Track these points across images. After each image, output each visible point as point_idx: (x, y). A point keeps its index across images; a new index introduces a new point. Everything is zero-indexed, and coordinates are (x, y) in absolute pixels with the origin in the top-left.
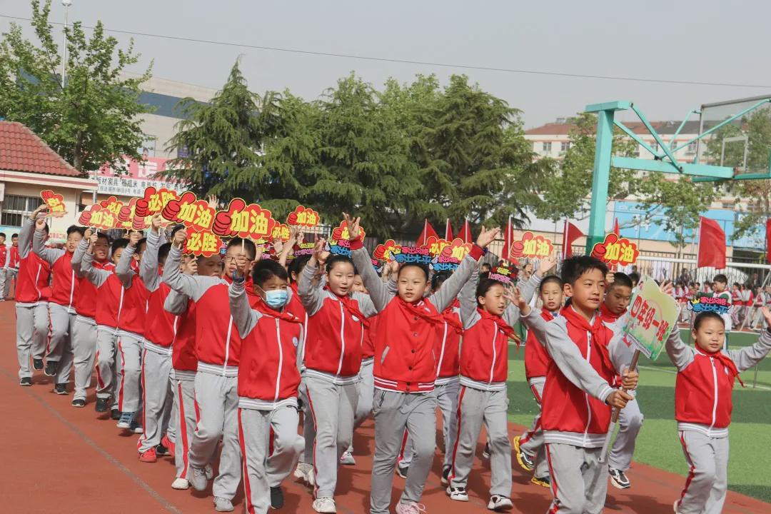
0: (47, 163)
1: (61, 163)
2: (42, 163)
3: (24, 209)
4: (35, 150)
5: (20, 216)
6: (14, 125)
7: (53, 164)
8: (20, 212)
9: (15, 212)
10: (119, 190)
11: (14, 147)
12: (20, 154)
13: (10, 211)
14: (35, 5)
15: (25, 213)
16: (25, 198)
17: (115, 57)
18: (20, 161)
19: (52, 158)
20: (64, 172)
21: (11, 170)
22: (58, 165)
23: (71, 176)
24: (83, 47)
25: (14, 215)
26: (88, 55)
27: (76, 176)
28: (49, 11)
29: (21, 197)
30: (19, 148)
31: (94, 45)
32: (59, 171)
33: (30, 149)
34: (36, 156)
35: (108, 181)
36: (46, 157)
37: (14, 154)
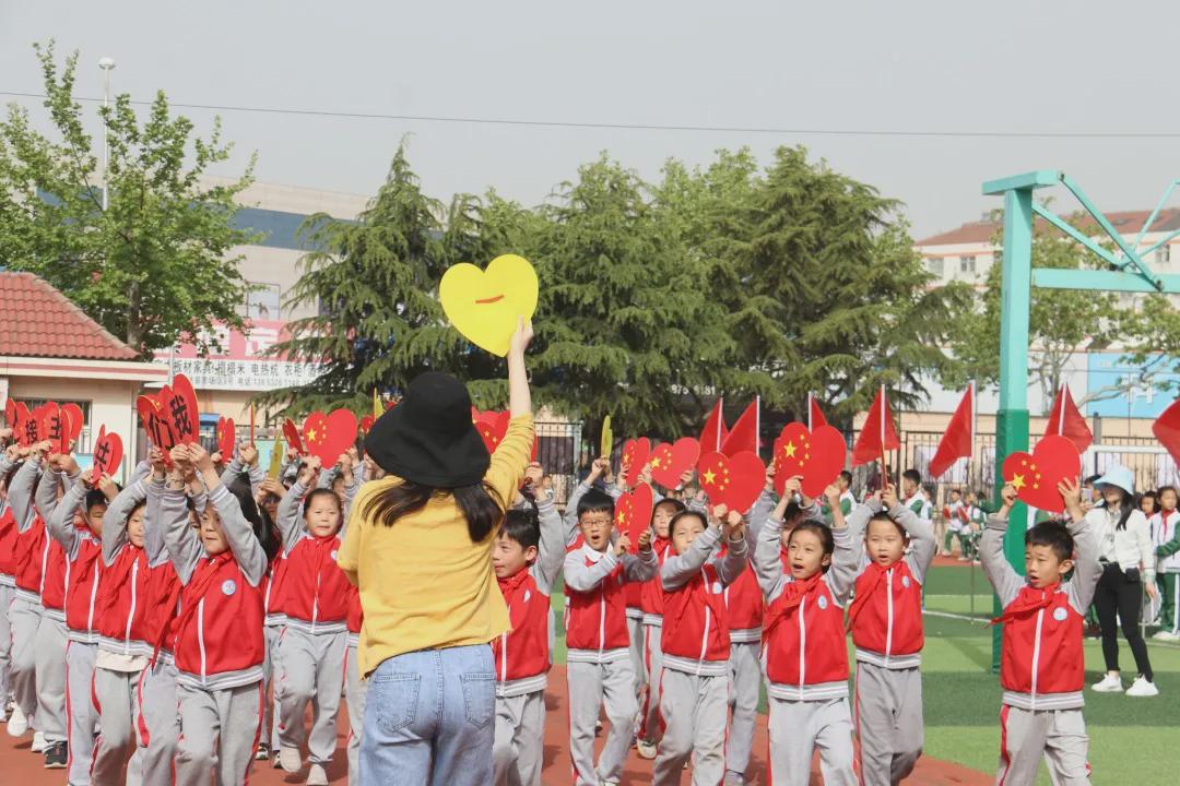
0: (80, 340)
1: (104, 339)
2: (72, 340)
4: (59, 317)
6: (21, 277)
7: (89, 341)
10: (212, 381)
11: (22, 316)
12: (32, 328)
14: (49, 74)
17: (189, 149)
18: (34, 338)
19: (88, 331)
20: (110, 353)
21: (18, 355)
22: (98, 342)
23: (121, 359)
24: (134, 137)
26: (144, 150)
27: (129, 360)
28: (72, 80)
30: (31, 316)
31: (154, 132)
32: (100, 352)
33: (50, 317)
34: (60, 328)
35: (193, 366)
36: (78, 330)
37: (23, 327)
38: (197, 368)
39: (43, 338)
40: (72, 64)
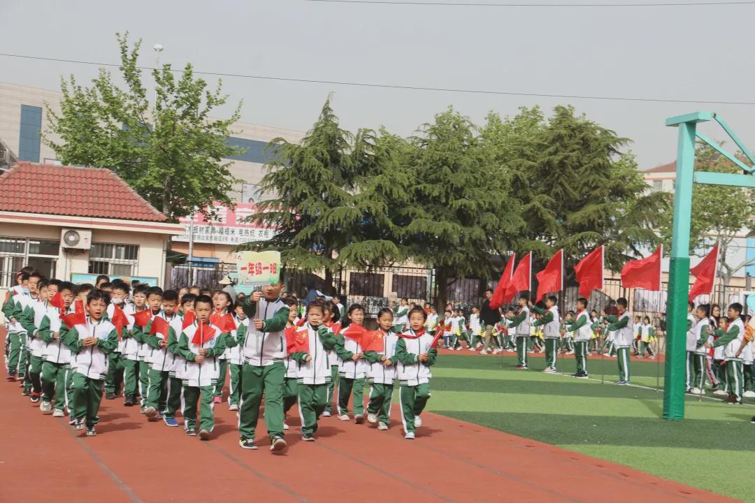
0: (134, 209)
1: (149, 210)
2: (129, 209)
3: (111, 257)
4: (122, 195)
5: (107, 264)
6: (102, 171)
7: (140, 209)
8: (107, 260)
9: (102, 259)
10: (216, 238)
11: (101, 194)
12: (107, 201)
13: (97, 259)
14: (124, 51)
15: (112, 260)
16: (112, 245)
17: (203, 98)
18: (107, 207)
19: (138, 204)
20: (151, 217)
21: (97, 217)
22: (144, 210)
23: (157, 221)
24: (172, 89)
25: (101, 263)
26: (176, 97)
27: (163, 221)
28: (137, 55)
29: (108, 245)
30: (106, 194)
31: (183, 87)
32: (145, 217)
33: (117, 195)
34: (123, 202)
35: (205, 229)
36: (133, 203)
37: (101, 200)
38: (207, 231)
39: (113, 207)
40: (137, 45)
